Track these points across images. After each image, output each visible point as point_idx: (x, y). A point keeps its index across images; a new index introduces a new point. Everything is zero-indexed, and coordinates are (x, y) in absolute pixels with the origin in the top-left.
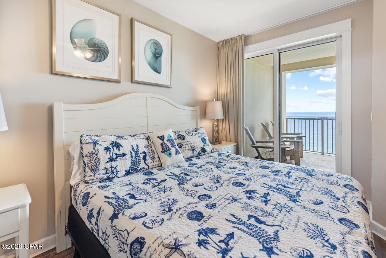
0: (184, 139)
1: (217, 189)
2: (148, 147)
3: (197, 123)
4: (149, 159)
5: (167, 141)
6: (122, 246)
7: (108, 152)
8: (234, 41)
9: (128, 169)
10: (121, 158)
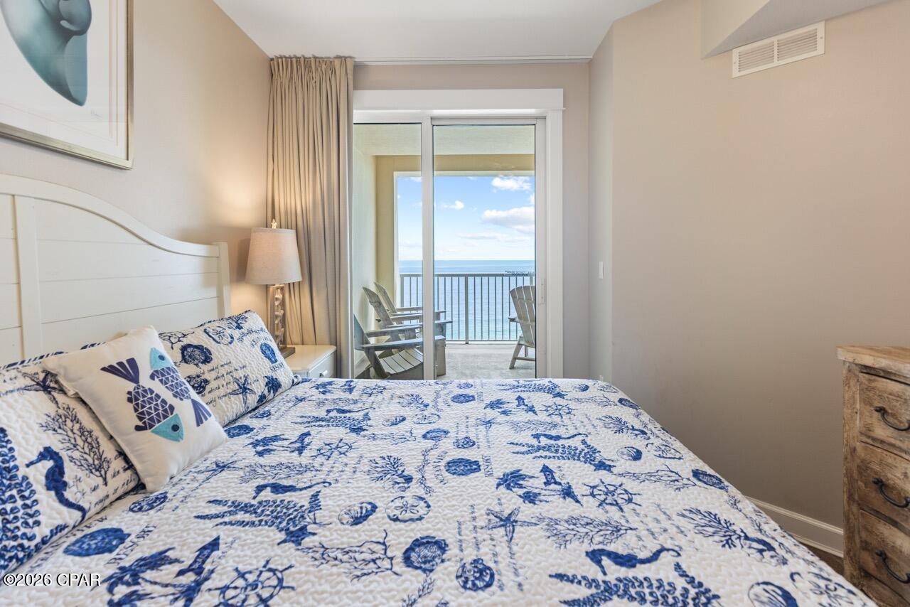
0: (207, 360)
1: (429, 507)
2: (59, 422)
3: (220, 297)
4: (81, 474)
5: (152, 377)
8: (324, 67)
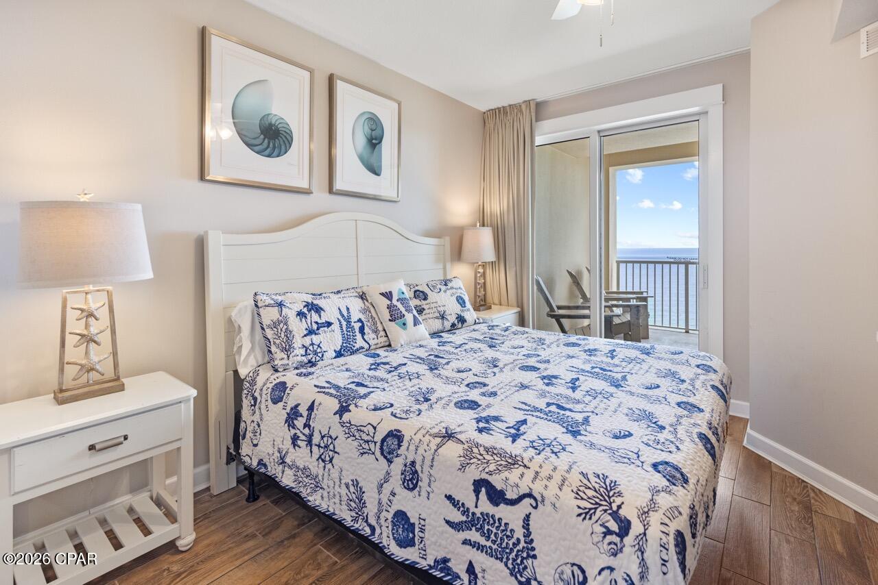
0: (425, 299)
1: (495, 375)
2: (365, 311)
3: (445, 269)
4: (370, 332)
5: (398, 300)
6: (366, 446)
7: (303, 320)
9: (338, 348)
10: (326, 329)
